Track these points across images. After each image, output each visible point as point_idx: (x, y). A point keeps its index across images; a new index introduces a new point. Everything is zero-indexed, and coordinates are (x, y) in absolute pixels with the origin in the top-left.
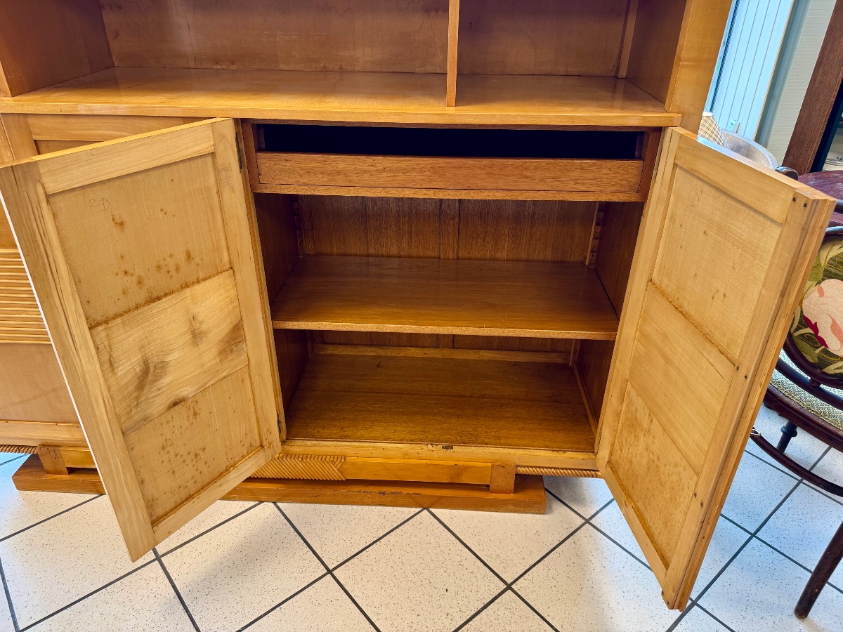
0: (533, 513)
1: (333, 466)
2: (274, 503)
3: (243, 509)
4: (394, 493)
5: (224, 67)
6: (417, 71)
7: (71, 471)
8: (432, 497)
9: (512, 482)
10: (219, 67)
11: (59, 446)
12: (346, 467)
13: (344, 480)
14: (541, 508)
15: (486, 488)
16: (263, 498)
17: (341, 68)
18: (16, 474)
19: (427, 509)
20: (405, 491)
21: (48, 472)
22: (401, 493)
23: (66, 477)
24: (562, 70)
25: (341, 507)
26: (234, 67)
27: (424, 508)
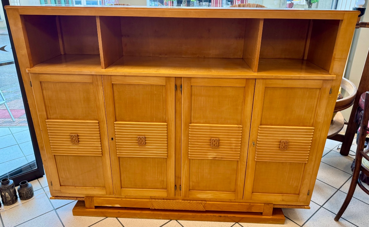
0: (280, 224)
1: (201, 204)
2: (176, 220)
3: (165, 223)
4: (224, 216)
5: (163, 56)
6: (232, 57)
7: (96, 207)
8: (240, 218)
9: (272, 211)
10: (161, 56)
11: (93, 197)
12: (206, 205)
13: (205, 210)
14: (282, 222)
15: (261, 214)
16: (172, 218)
17: (204, 57)
18: (73, 209)
19: (238, 223)
20: (229, 215)
21: (87, 208)
22: (227, 216)
23: (94, 210)
24: (283, 57)
25: (203, 222)
26: (166, 56)
27: (236, 223)
